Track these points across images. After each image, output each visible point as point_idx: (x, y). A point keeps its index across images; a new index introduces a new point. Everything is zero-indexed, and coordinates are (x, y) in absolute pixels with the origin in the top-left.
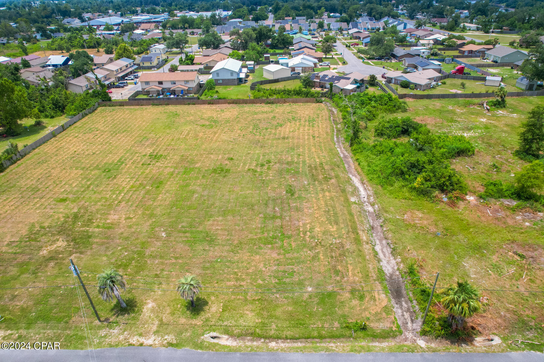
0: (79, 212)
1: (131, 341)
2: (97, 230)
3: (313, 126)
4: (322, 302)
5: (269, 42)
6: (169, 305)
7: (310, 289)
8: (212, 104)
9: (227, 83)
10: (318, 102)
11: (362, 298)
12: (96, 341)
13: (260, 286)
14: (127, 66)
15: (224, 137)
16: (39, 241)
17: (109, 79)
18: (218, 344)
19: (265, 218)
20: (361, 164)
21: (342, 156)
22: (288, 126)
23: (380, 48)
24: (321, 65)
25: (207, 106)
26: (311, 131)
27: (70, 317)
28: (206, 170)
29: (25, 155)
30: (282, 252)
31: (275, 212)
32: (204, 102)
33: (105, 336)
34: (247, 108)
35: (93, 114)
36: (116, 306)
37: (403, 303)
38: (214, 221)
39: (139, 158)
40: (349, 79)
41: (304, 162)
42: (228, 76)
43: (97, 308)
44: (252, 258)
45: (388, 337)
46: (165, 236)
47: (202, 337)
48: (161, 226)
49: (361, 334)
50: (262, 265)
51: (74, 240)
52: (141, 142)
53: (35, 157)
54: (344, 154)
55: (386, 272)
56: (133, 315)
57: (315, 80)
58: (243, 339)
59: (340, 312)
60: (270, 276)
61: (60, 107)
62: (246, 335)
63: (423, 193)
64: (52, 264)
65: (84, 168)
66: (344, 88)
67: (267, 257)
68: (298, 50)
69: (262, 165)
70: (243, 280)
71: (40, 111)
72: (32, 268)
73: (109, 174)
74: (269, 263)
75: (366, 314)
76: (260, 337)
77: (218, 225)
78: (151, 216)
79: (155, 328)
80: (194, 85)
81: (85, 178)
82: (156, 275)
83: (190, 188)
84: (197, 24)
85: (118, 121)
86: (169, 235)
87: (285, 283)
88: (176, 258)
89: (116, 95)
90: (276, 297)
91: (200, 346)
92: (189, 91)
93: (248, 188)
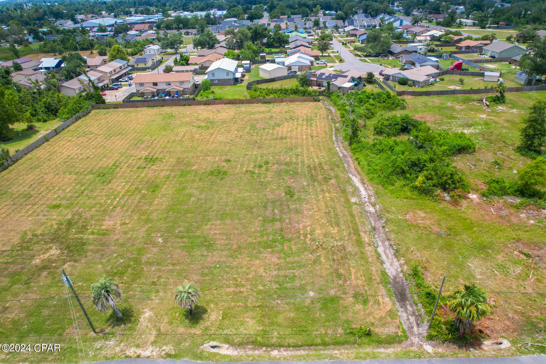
0: (73, 219)
1: (128, 353)
2: (91, 237)
3: (311, 126)
4: (324, 307)
5: (265, 40)
6: (166, 314)
7: (312, 294)
8: (208, 105)
9: (222, 83)
10: (316, 101)
11: (365, 302)
12: (91, 354)
13: (260, 292)
14: (121, 68)
15: (221, 138)
16: (32, 250)
17: (103, 81)
18: (218, 354)
19: (264, 221)
20: (361, 163)
21: (341, 155)
22: (286, 126)
23: (377, 45)
24: (318, 64)
25: (202, 107)
26: (309, 131)
27: (64, 329)
28: (203, 173)
29: (17, 160)
30: (283, 256)
31: (274, 214)
32: (200, 103)
33: (101, 349)
34: (244, 108)
35: (87, 117)
36: (111, 316)
37: (408, 307)
38: (212, 225)
39: (135, 161)
40: (346, 77)
41: (303, 162)
42: (224, 76)
43: (92, 319)
44: (252, 262)
45: (393, 343)
46: (161, 241)
47: (202, 347)
48: (158, 231)
49: (365, 340)
50: (262, 270)
51: (68, 247)
52: (136, 145)
53: (27, 162)
54: (343, 153)
55: (390, 274)
56: (129, 325)
57: (312, 79)
58: (244, 348)
59: (343, 318)
60: (271, 281)
61: (52, 110)
62: (247, 343)
63: (424, 192)
64: (45, 273)
65: (78, 173)
66: (342, 86)
67: (267, 261)
68: (294, 48)
69: (260, 167)
70: (243, 286)
71: (32, 115)
72: (24, 278)
73: (104, 178)
74: (270, 268)
75: (370, 319)
76: (261, 345)
77: (216, 229)
78: (148, 221)
79: (152, 338)
80: (189, 86)
81: (79, 183)
82: (153, 282)
83: (187, 191)
84: (191, 24)
85: (113, 124)
86: (166, 241)
87: (286, 288)
88: (174, 265)
89: (110, 97)
90: (277, 303)
91: (200, 356)
92: (184, 92)
93: (246, 190)
